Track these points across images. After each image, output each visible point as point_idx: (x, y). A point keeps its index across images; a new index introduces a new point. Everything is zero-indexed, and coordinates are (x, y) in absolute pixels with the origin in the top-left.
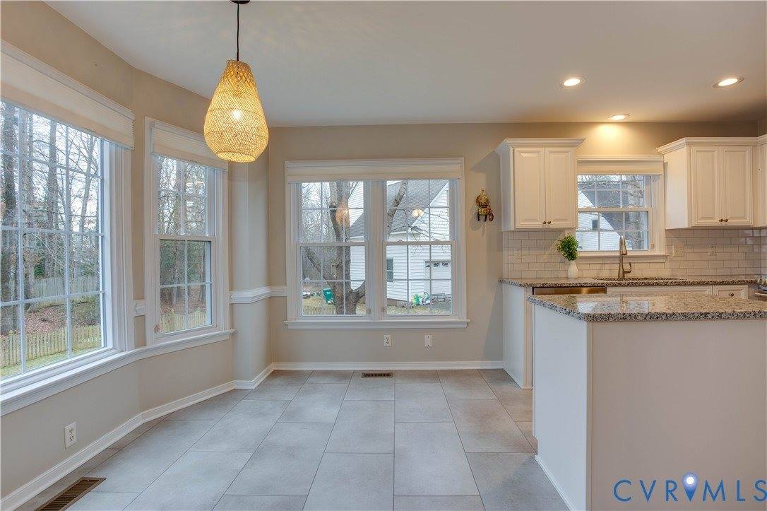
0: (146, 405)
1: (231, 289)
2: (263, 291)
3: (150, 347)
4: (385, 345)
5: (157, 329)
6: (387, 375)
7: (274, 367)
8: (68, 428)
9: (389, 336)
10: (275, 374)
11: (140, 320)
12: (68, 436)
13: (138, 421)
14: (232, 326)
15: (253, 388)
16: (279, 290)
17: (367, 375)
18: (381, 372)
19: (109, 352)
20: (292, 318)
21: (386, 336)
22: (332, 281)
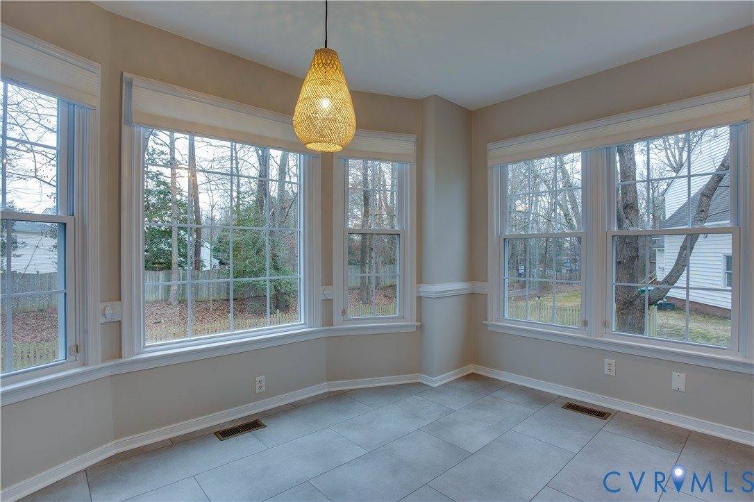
0: (331, 377)
1: (420, 280)
2: (458, 286)
3: (335, 327)
4: (606, 372)
5: (344, 312)
6: (601, 414)
7: (471, 369)
8: (258, 379)
9: (613, 362)
10: (472, 377)
11: (328, 303)
12: (258, 385)
13: (323, 388)
14: (419, 318)
15: (435, 386)
16: (480, 287)
17: (573, 406)
18: (596, 408)
19: (301, 326)
20: (493, 320)
21: (607, 361)
22: (546, 280)
